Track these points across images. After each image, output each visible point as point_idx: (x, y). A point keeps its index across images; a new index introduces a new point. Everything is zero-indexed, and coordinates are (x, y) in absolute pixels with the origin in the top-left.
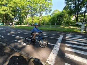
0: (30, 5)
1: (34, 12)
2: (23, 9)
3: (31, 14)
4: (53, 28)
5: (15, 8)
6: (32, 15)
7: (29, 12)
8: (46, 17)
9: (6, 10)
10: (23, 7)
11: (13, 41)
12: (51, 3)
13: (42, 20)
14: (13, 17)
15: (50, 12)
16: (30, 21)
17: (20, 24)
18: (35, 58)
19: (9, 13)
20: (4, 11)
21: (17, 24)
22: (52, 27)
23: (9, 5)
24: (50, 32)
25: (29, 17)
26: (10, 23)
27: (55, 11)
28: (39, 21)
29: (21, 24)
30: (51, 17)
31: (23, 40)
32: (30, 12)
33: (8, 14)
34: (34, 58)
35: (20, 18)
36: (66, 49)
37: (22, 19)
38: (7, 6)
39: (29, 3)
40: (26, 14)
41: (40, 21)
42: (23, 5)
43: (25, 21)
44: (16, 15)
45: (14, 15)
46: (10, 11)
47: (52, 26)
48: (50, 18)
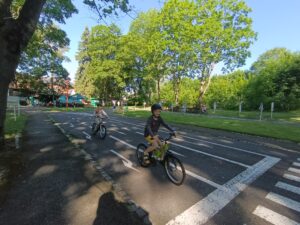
0: (172, 48)
1: (182, 68)
2: (151, 61)
3: (173, 72)
4: (250, 121)
5: (131, 62)
6: (174, 77)
7: (166, 69)
8: (224, 78)
9: (111, 69)
10: (151, 57)
11: (107, 152)
12: (247, 29)
13: (211, 91)
14: (122, 85)
15: (242, 62)
16: (167, 96)
17: (138, 105)
18: (140, 208)
19: (116, 76)
20: (107, 71)
21: (130, 105)
22: (249, 118)
23: (119, 55)
24: (228, 137)
25: (165, 82)
26: (114, 102)
27: (267, 55)
28: (197, 93)
29: (140, 105)
30: (247, 77)
31: (130, 152)
32: (170, 68)
33: (113, 78)
34: (137, 205)
35: (140, 87)
36: (255, 213)
37: (147, 88)
38: (113, 59)
39: (170, 41)
40: (158, 74)
41: (201, 94)
42: (150, 51)
43: (152, 94)
44: (132, 78)
45: (127, 81)
46: (118, 71)
47: (247, 113)
48: (243, 82)
